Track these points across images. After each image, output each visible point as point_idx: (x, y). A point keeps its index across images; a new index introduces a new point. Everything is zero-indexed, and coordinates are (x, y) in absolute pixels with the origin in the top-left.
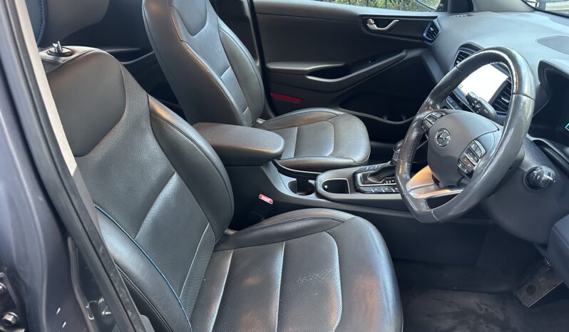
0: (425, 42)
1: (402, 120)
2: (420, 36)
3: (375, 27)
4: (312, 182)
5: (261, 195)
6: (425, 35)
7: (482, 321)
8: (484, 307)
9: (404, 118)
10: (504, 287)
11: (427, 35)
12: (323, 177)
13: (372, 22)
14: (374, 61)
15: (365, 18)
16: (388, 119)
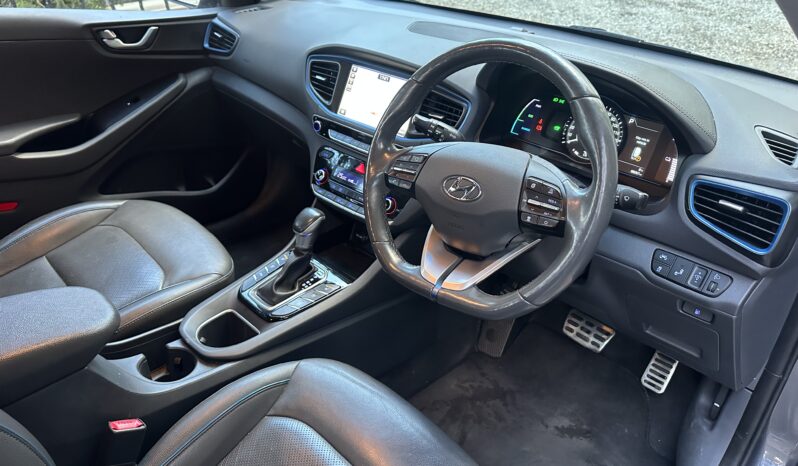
0: (212, 56)
1: (211, 186)
2: (200, 48)
3: (119, 43)
4: (175, 344)
5: (112, 425)
6: (206, 45)
7: (478, 403)
8: (467, 385)
9: (211, 182)
10: (467, 348)
11: (211, 45)
12: (192, 326)
13: (113, 35)
14: (137, 101)
15: (96, 30)
16: (188, 189)
